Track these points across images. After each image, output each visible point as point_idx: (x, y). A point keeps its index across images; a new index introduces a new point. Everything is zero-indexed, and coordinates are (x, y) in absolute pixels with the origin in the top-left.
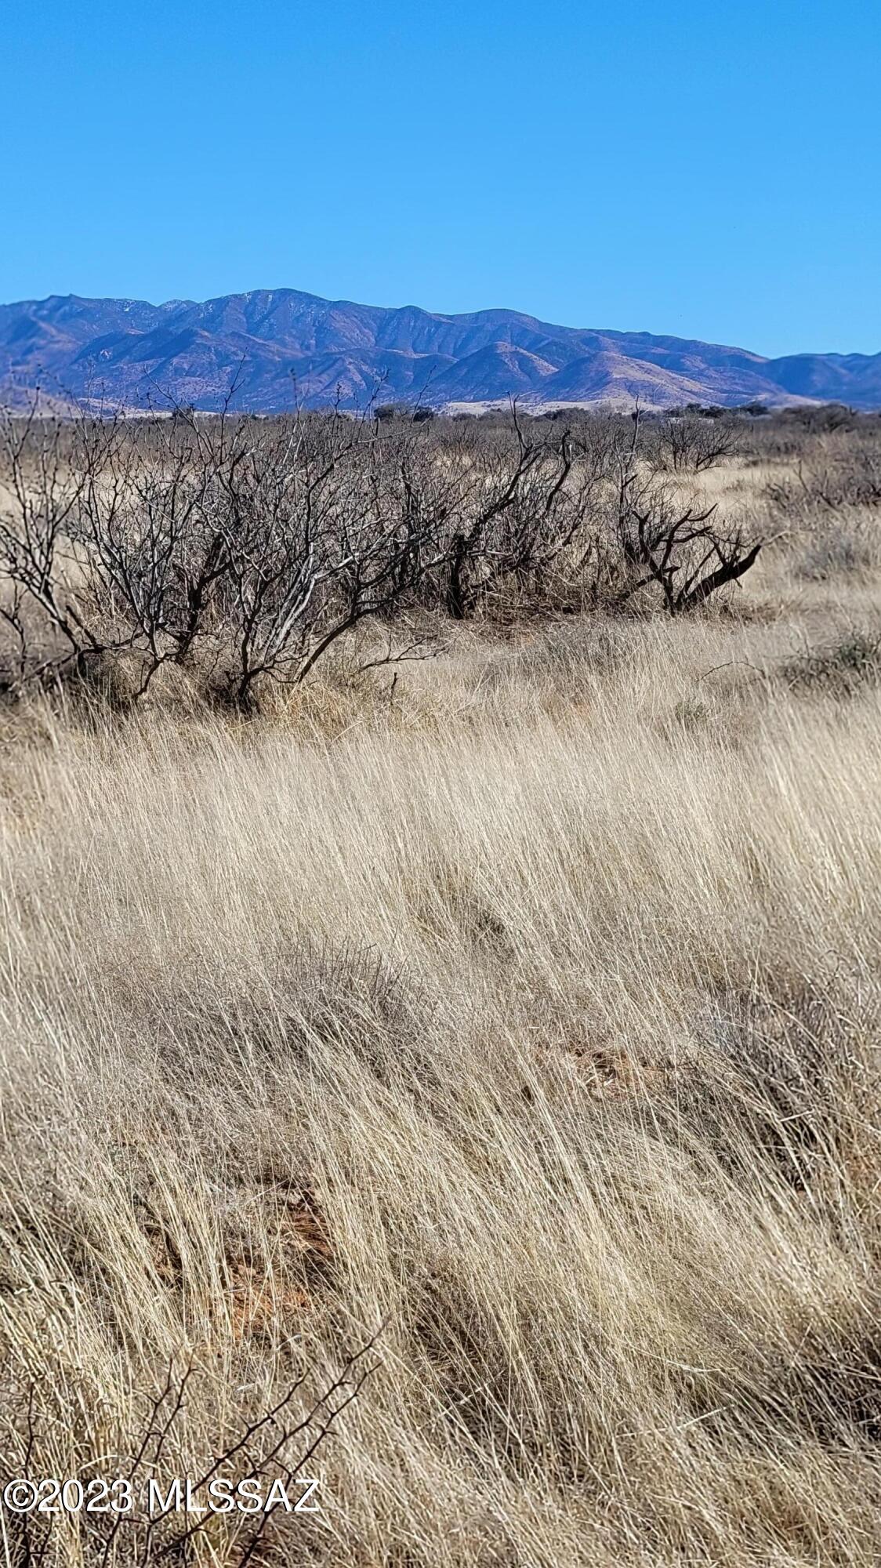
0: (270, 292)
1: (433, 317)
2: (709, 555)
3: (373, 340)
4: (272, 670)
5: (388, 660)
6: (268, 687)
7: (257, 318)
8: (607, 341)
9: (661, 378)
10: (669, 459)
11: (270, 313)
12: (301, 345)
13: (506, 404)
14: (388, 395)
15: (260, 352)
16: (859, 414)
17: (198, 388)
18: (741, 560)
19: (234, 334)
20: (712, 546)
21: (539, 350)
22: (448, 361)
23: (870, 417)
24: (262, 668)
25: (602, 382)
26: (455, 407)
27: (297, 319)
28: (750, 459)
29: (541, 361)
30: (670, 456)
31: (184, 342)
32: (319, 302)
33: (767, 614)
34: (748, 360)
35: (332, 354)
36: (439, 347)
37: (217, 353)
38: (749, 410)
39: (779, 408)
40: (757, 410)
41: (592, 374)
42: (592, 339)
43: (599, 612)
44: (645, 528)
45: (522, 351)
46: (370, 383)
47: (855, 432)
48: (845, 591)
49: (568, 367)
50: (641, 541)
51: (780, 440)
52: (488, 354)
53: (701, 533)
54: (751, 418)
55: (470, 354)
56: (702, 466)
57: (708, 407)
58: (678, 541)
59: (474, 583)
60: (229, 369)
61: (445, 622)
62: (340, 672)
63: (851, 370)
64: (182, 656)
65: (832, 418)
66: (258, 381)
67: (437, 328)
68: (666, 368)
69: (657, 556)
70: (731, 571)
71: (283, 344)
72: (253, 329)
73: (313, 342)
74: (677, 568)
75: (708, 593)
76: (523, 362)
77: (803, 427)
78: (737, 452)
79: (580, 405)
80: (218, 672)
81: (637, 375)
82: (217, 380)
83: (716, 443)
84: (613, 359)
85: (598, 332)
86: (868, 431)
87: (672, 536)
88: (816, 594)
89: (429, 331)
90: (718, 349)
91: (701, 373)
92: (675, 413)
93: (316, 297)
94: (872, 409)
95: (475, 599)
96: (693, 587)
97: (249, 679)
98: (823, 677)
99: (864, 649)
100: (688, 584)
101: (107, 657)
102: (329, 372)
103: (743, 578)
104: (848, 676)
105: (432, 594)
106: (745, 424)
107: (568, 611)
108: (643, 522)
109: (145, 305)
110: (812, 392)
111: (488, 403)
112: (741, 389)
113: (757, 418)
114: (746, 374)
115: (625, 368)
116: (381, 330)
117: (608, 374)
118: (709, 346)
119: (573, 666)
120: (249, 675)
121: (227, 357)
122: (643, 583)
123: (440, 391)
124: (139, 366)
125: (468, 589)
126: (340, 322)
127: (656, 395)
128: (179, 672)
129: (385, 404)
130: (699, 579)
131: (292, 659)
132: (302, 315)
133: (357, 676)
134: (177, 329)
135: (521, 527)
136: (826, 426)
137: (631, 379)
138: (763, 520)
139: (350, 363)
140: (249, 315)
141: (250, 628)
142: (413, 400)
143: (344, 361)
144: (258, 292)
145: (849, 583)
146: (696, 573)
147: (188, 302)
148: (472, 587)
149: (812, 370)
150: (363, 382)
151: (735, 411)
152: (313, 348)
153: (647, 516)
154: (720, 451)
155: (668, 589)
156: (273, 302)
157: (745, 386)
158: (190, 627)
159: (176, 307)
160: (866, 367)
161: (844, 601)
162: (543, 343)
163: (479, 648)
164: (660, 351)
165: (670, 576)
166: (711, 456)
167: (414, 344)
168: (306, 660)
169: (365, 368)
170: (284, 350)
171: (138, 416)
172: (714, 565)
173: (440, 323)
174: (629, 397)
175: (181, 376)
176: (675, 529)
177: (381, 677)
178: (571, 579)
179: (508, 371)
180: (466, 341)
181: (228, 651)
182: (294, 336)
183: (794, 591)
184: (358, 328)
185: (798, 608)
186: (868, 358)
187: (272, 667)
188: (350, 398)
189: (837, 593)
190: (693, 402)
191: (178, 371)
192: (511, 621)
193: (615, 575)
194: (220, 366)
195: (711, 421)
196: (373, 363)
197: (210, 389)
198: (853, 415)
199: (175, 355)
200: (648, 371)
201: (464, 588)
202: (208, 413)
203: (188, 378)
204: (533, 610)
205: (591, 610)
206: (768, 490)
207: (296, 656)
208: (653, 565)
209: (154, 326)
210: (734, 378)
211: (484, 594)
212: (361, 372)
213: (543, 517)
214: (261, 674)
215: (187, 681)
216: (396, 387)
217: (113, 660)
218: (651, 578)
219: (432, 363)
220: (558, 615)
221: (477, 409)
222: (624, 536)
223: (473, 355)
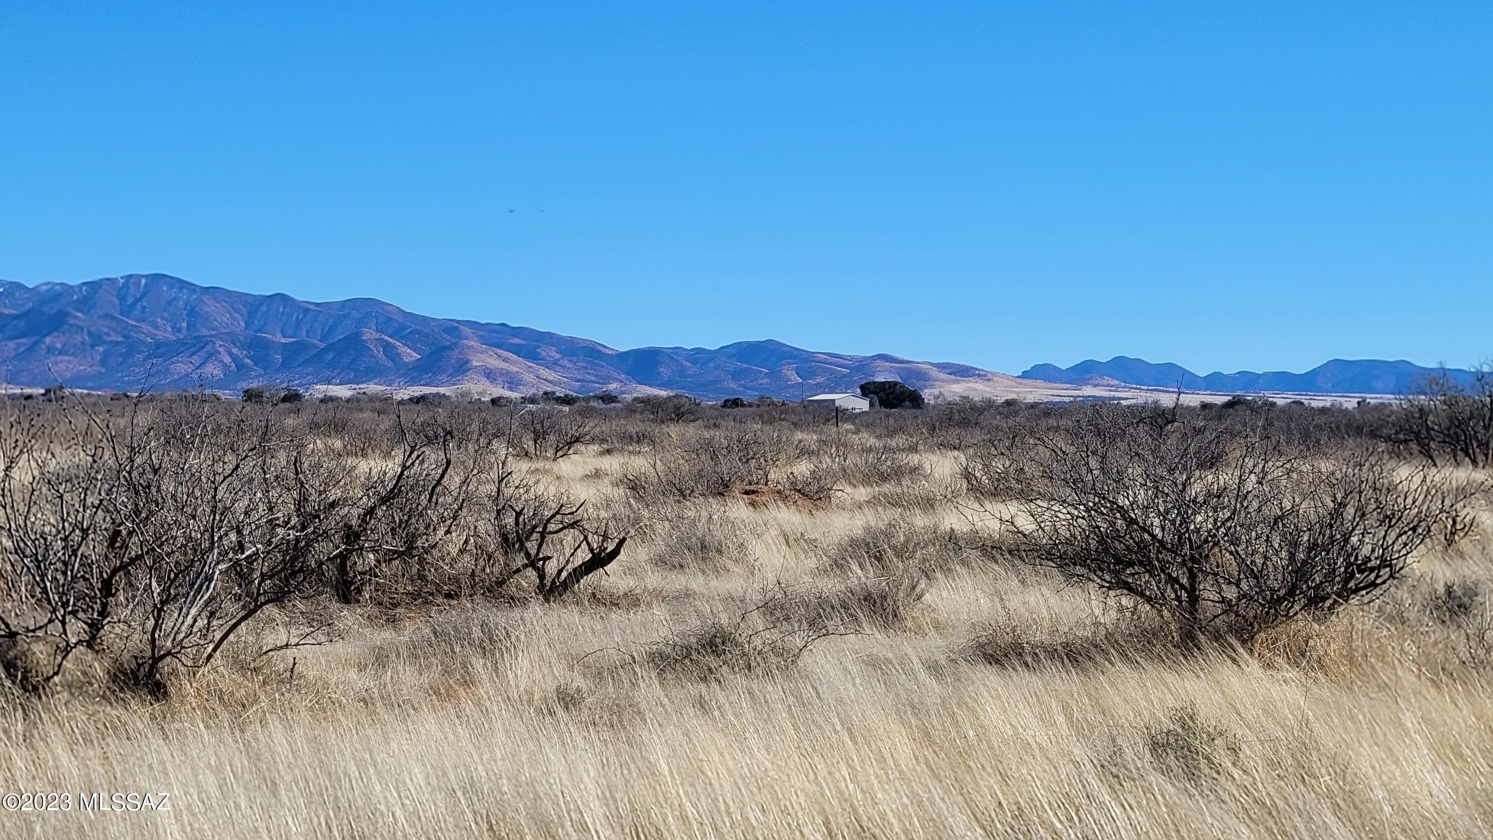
0: (143, 276)
1: (302, 304)
2: (579, 546)
3: (243, 324)
4: (179, 656)
5: (287, 645)
6: (174, 672)
7: (130, 300)
8: (467, 330)
9: (516, 365)
10: (529, 445)
11: (143, 295)
12: (173, 328)
13: (373, 388)
14: (257, 377)
15: (132, 333)
16: (703, 404)
17: (71, 366)
18: (608, 551)
19: (107, 316)
20: (582, 538)
21: (403, 337)
22: (315, 346)
23: (711, 407)
24: (169, 653)
25: (462, 368)
26: (321, 390)
27: (169, 303)
28: (605, 446)
29: (405, 348)
30: (531, 443)
31: (58, 322)
32: (192, 287)
33: (631, 601)
34: (600, 352)
35: (203, 337)
36: (307, 332)
37: (90, 334)
38: (601, 398)
39: (628, 397)
40: (608, 398)
41: (453, 361)
42: (453, 328)
43: (478, 598)
44: (521, 520)
45: (386, 338)
46: (240, 366)
47: (700, 422)
48: (701, 579)
49: (431, 354)
50: (517, 532)
51: (632, 429)
52: (354, 341)
53: (572, 526)
54: (603, 406)
55: (336, 339)
56: (560, 453)
57: (562, 395)
58: (551, 533)
59: (360, 568)
60: (101, 349)
61: (335, 606)
62: (242, 657)
63: (694, 363)
64: (91, 643)
65: (678, 409)
66: (131, 361)
67: (305, 315)
68: (524, 357)
69: (531, 546)
70: (599, 560)
71: (156, 327)
72: (126, 311)
73: (184, 325)
74: (550, 558)
75: (578, 581)
76: (388, 349)
77: (652, 416)
78: (593, 440)
79: (442, 390)
80: (126, 656)
81: (495, 363)
82: (89, 359)
83: (573, 431)
84: (472, 347)
85: (458, 322)
86: (712, 421)
87: (545, 527)
88: (676, 582)
89: (298, 317)
90: (572, 340)
91: (555, 363)
92: (533, 400)
93: (187, 283)
94: (714, 399)
95: (362, 584)
96: (564, 574)
97: (157, 663)
98: (687, 661)
99: (723, 636)
100: (560, 572)
101: (20, 642)
102: (199, 354)
103: (610, 567)
104: (712, 661)
105: (321, 580)
106: (598, 412)
107: (449, 596)
108: (519, 514)
109: (19, 286)
110: (659, 382)
111: (354, 386)
112: (593, 379)
113: (608, 406)
114: (598, 365)
115: (484, 356)
116: (251, 315)
117: (468, 362)
118: (563, 337)
119: (457, 649)
120: (156, 660)
121: (100, 337)
122: (518, 571)
123: (308, 374)
124: (12, 344)
125: (355, 576)
126: (210, 306)
127: (512, 382)
128: (90, 656)
129: (254, 385)
130: (570, 567)
131: (198, 645)
132: (174, 299)
133: (258, 660)
134: (50, 309)
135: (406, 517)
136: (673, 415)
137: (491, 367)
138: (623, 511)
139: (220, 346)
140: (122, 298)
141: (159, 616)
142: (281, 382)
143: (214, 343)
144: (130, 276)
145: (704, 572)
146: (568, 562)
147: (61, 284)
148: (360, 573)
149: (658, 363)
150: (233, 364)
151: (587, 399)
152: (184, 331)
153: (523, 509)
154: (577, 440)
155: (542, 576)
156: (146, 285)
157: (597, 376)
158: (100, 614)
159: (49, 290)
160: (709, 360)
161: (701, 589)
162: (407, 331)
163: (367, 631)
164: (517, 341)
165: (544, 564)
166: (570, 444)
167: (282, 329)
168: (211, 646)
169: (235, 350)
170: (156, 332)
171: (10, 392)
172: (584, 555)
173: (308, 310)
174: (488, 383)
175: (53, 354)
176: (548, 521)
177: (280, 662)
178: (452, 567)
179: (373, 356)
180: (332, 329)
181: (136, 636)
182: (166, 319)
183: (654, 579)
184: (228, 311)
185: (660, 596)
186: (710, 352)
187: (179, 652)
188: (220, 379)
189: (694, 580)
190: (549, 389)
191: (50, 350)
192: (395, 606)
193: (492, 562)
194: (92, 346)
195: (566, 409)
196: (243, 346)
197: (82, 368)
198: (698, 404)
199: (48, 334)
200: (505, 360)
201: (351, 574)
202: (80, 391)
203: (60, 358)
204: (415, 596)
205: (471, 596)
206: (625, 480)
207: (202, 642)
208: (528, 555)
209: (29, 306)
210: (587, 368)
211: (370, 580)
212: (231, 354)
213: (425, 509)
214: (169, 659)
215: (96, 665)
216: (265, 369)
217: (26, 646)
218: (525, 566)
219: (301, 347)
220: (440, 600)
221: (343, 392)
222: (501, 527)
223: (339, 341)
